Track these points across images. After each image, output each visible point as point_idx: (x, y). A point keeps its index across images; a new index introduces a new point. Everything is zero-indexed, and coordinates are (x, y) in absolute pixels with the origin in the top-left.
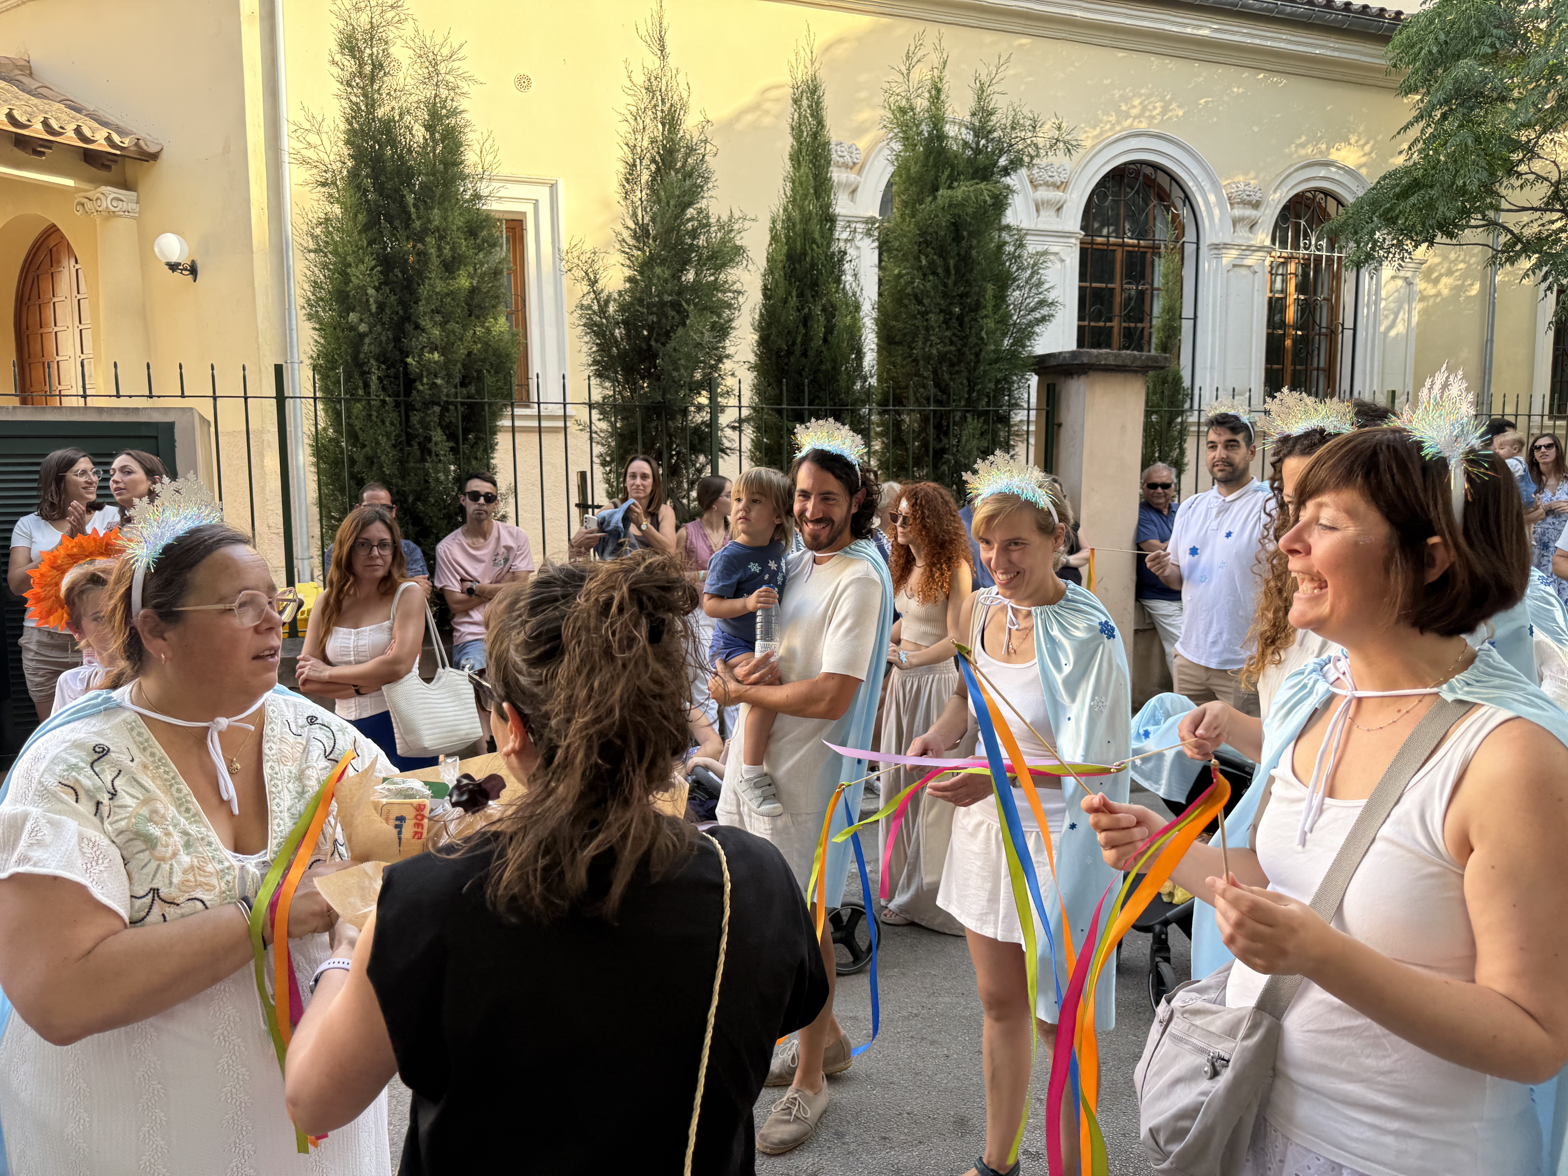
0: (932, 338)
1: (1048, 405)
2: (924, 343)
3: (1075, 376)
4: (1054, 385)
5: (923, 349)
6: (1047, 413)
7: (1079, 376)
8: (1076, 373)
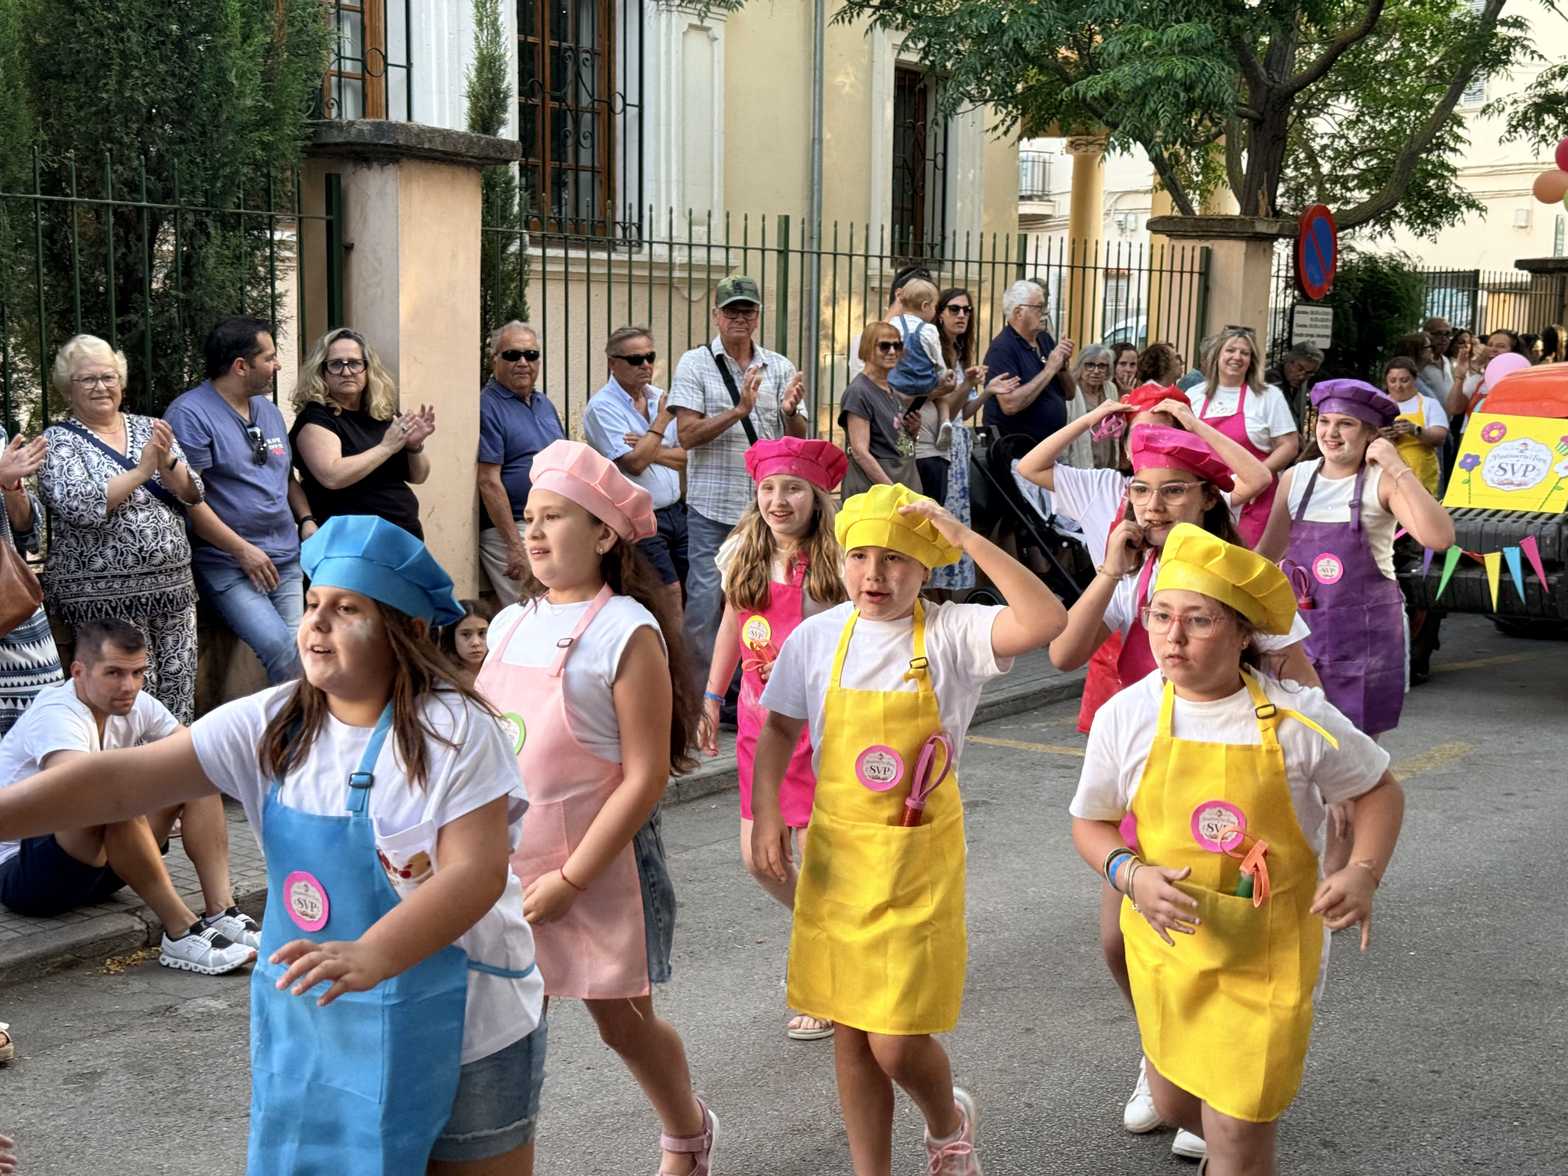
0: (136, 73)
1: (328, 213)
2: (119, 83)
3: (375, 165)
4: (338, 177)
5: (119, 92)
6: (329, 224)
7: (382, 166)
8: (377, 160)
